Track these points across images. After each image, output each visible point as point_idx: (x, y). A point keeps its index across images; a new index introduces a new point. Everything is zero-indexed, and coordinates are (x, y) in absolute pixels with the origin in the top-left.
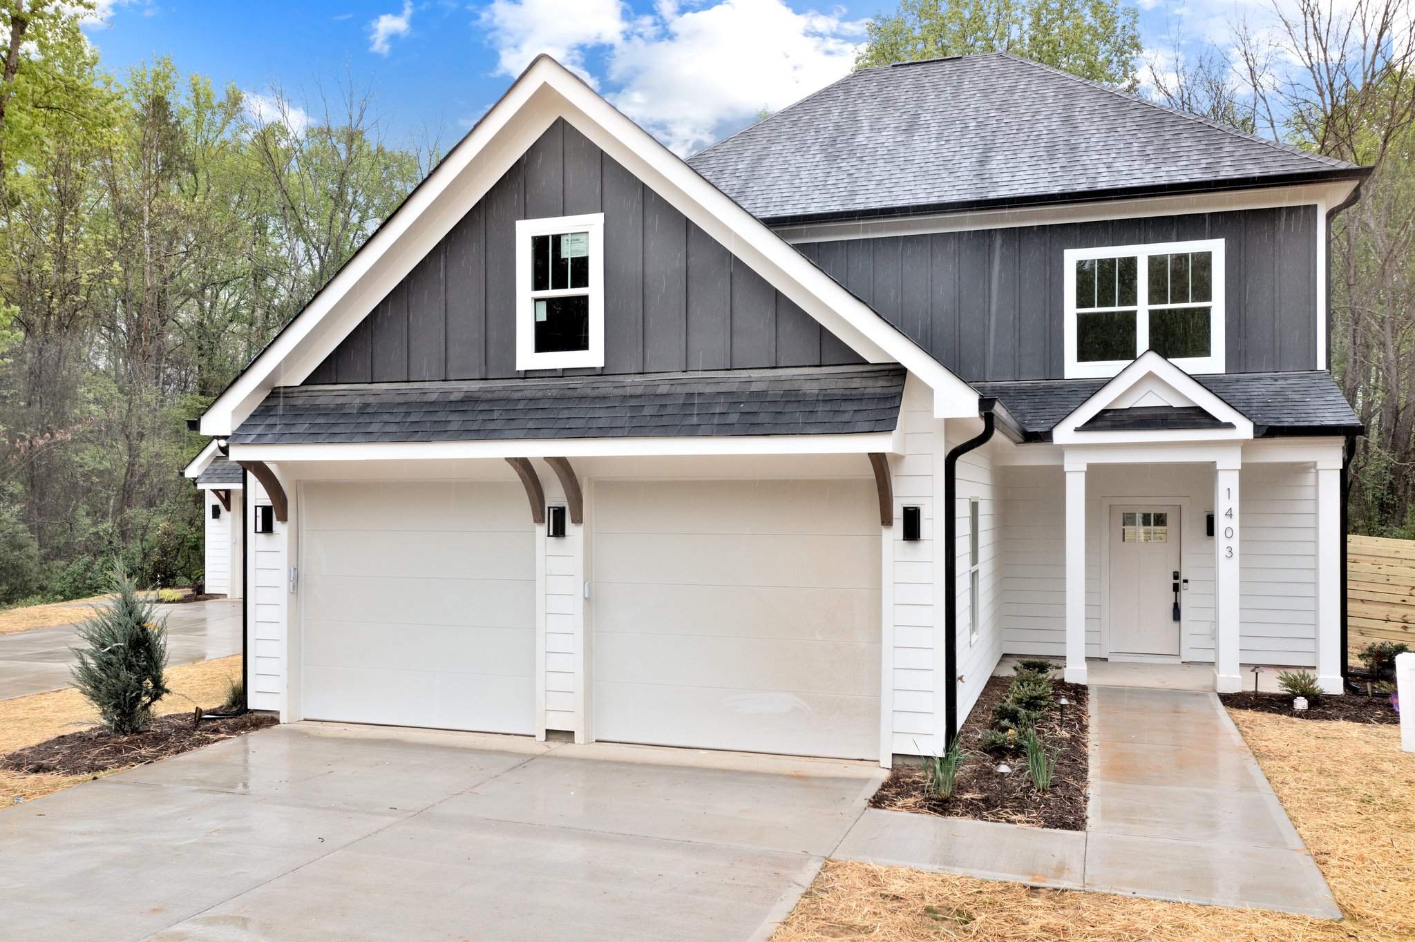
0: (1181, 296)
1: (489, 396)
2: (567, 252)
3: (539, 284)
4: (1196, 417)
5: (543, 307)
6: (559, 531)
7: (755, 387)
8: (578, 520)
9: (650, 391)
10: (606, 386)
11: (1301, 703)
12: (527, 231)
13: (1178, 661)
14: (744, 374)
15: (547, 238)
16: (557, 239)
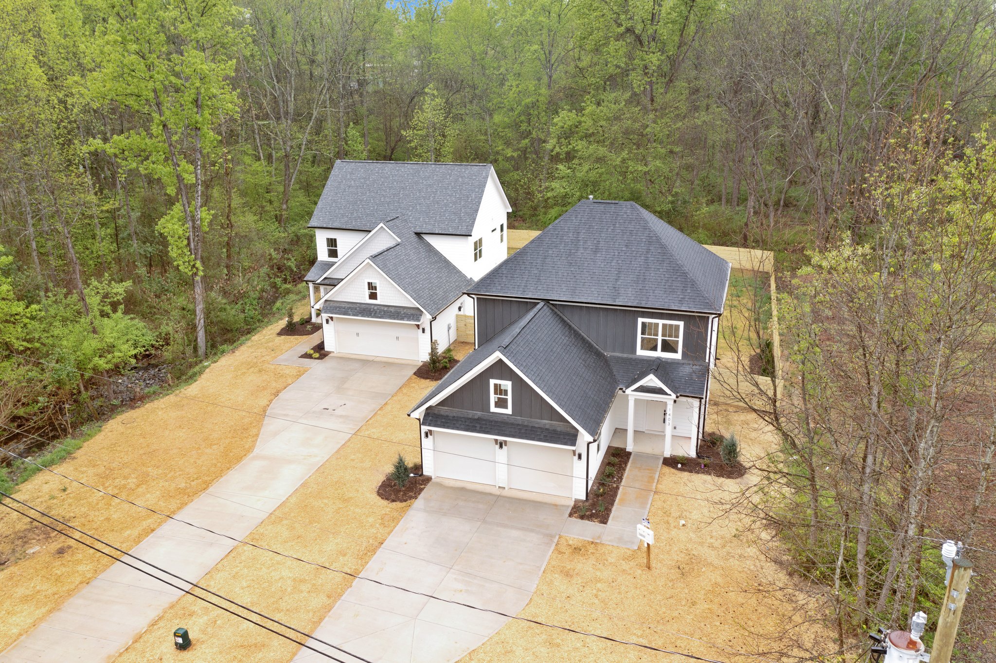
0: (670, 336)
1: (484, 418)
2: (502, 388)
3: (496, 393)
4: (662, 392)
5: (496, 399)
6: (501, 447)
7: (547, 427)
8: (506, 445)
9: (523, 423)
10: (513, 421)
11: (679, 466)
12: (493, 382)
14: (544, 422)
15: (497, 384)
16: (500, 385)
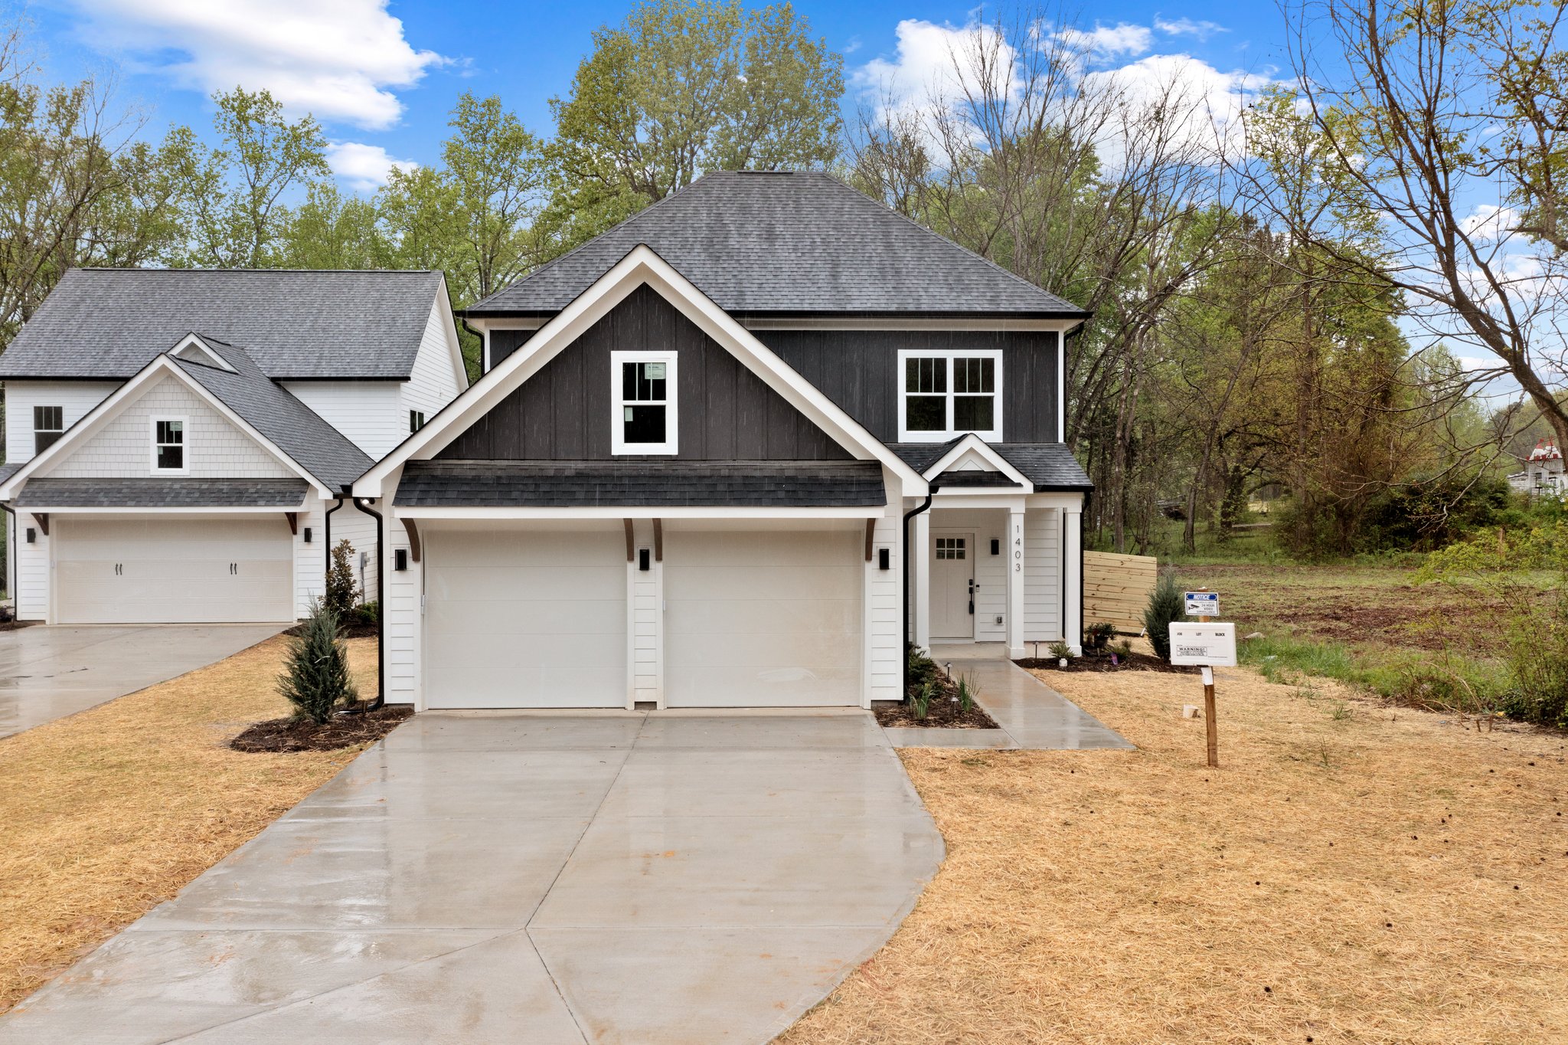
0: (974, 388)
1: (596, 473)
2: (650, 375)
3: (628, 394)
4: (999, 479)
5: (630, 412)
6: (644, 566)
7: (788, 473)
8: (659, 558)
9: (716, 473)
10: (682, 469)
11: (1064, 662)
12: (619, 359)
13: (973, 642)
14: (777, 464)
15: (634, 364)
16: (642, 366)
